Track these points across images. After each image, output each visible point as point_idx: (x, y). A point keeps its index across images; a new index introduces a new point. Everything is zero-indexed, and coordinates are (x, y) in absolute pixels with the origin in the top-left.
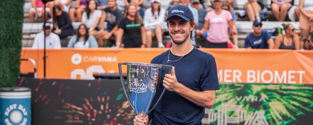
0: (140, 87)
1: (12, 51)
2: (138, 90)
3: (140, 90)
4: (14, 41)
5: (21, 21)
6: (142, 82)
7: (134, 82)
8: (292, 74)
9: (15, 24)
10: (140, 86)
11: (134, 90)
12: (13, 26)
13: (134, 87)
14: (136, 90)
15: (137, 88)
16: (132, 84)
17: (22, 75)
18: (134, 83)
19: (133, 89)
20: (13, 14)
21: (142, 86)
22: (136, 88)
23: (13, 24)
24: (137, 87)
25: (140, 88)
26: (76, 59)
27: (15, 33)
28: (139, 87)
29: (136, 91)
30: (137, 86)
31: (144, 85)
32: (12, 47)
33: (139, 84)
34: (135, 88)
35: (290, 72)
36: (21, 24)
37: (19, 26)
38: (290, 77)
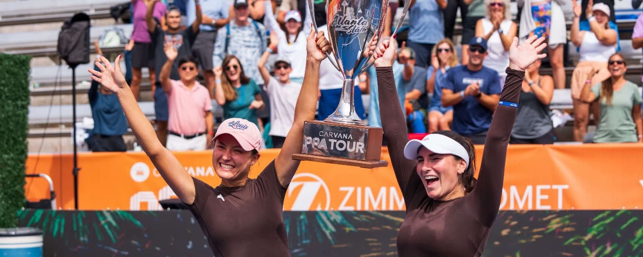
0: (357, 23)
1: (8, 159)
2: (353, 28)
3: (356, 28)
4: (12, 142)
5: (24, 103)
6: (360, 15)
7: (345, 13)
8: (543, 192)
9: (11, 108)
10: (356, 21)
11: (344, 27)
12: (7, 112)
13: (345, 23)
14: (349, 29)
15: (350, 25)
16: (341, 18)
17: (28, 205)
18: (346, 17)
19: (342, 26)
20: (6, 89)
21: (360, 21)
22: (348, 23)
23: (7, 108)
24: (352, 23)
25: (357, 26)
26: (140, 173)
27: (12, 126)
28: (354, 24)
29: (349, 31)
30: (351, 21)
31: (364, 20)
32: (6, 153)
33: (356, 19)
34: (347, 25)
35: (539, 188)
36: (25, 107)
37: (20, 112)
38: (539, 197)
